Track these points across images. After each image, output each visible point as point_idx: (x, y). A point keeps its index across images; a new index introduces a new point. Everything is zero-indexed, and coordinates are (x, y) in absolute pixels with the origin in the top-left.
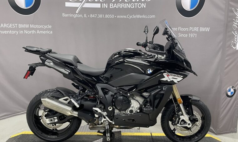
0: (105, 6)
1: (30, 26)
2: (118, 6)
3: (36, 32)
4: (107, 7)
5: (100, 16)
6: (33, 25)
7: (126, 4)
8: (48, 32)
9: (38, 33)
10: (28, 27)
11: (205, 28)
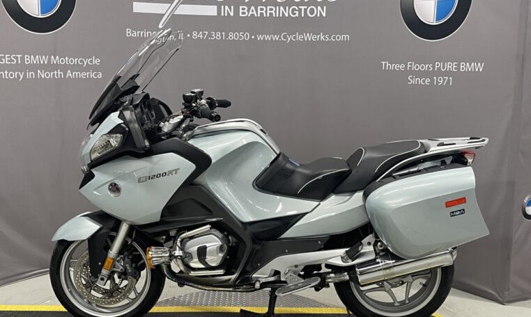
0: (228, 11)
1: (50, 59)
2: (259, 12)
3: (65, 75)
4: (232, 14)
5: (217, 36)
6: (57, 57)
7: (278, 8)
8: (92, 75)
9: (69, 76)
10: (46, 63)
11: (473, 64)
